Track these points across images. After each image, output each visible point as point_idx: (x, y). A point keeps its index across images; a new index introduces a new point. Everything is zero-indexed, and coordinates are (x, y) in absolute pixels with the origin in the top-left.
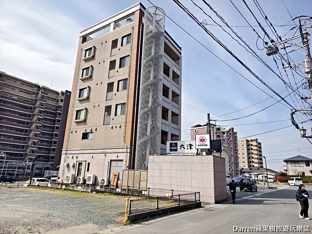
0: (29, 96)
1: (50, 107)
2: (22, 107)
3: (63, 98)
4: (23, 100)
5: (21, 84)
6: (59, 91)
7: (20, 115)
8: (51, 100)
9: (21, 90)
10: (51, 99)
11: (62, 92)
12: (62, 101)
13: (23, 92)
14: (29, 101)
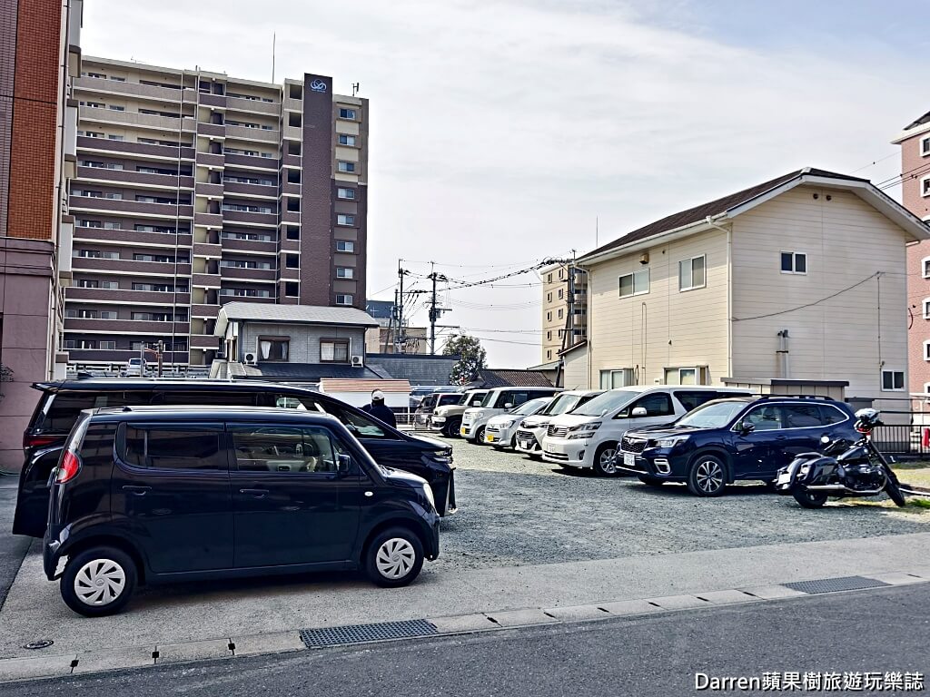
0: (171, 125)
1: (263, 155)
2: (161, 171)
3: (297, 107)
4: (161, 142)
5: (141, 81)
6: (279, 82)
7: (159, 200)
8: (264, 127)
9: (148, 107)
10: (262, 123)
11: (291, 85)
12: (295, 121)
13: (154, 112)
14: (176, 144)
